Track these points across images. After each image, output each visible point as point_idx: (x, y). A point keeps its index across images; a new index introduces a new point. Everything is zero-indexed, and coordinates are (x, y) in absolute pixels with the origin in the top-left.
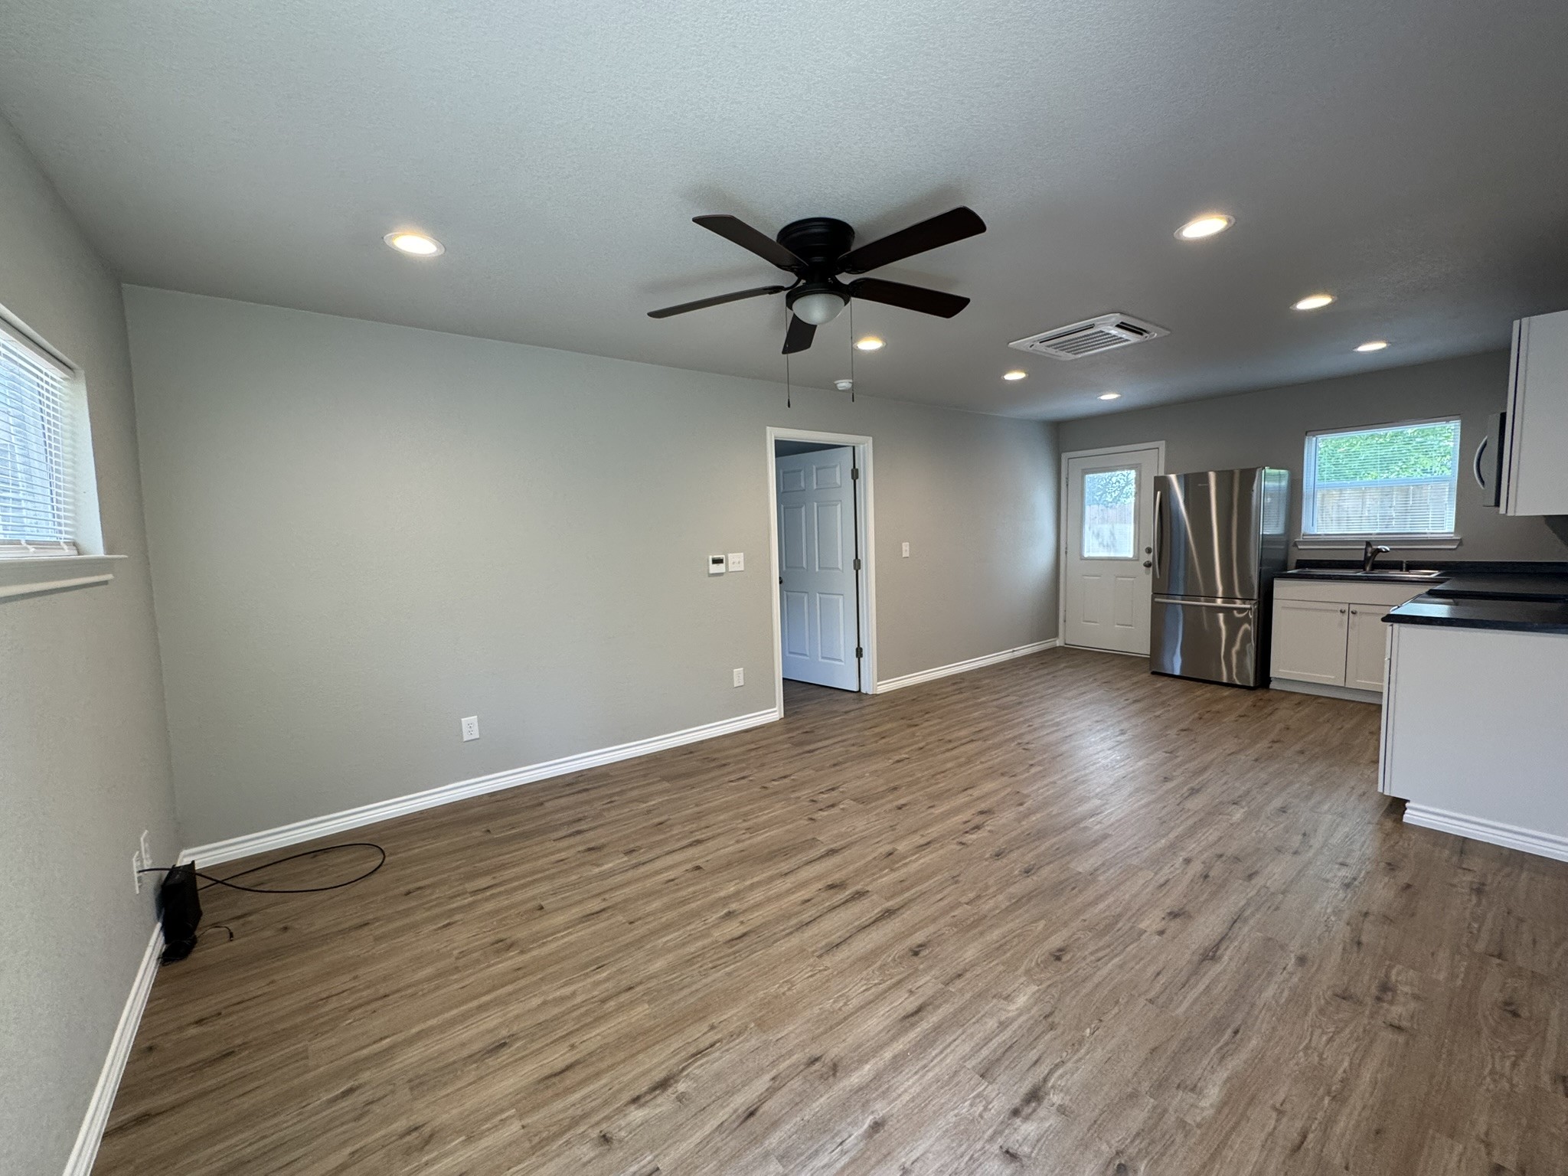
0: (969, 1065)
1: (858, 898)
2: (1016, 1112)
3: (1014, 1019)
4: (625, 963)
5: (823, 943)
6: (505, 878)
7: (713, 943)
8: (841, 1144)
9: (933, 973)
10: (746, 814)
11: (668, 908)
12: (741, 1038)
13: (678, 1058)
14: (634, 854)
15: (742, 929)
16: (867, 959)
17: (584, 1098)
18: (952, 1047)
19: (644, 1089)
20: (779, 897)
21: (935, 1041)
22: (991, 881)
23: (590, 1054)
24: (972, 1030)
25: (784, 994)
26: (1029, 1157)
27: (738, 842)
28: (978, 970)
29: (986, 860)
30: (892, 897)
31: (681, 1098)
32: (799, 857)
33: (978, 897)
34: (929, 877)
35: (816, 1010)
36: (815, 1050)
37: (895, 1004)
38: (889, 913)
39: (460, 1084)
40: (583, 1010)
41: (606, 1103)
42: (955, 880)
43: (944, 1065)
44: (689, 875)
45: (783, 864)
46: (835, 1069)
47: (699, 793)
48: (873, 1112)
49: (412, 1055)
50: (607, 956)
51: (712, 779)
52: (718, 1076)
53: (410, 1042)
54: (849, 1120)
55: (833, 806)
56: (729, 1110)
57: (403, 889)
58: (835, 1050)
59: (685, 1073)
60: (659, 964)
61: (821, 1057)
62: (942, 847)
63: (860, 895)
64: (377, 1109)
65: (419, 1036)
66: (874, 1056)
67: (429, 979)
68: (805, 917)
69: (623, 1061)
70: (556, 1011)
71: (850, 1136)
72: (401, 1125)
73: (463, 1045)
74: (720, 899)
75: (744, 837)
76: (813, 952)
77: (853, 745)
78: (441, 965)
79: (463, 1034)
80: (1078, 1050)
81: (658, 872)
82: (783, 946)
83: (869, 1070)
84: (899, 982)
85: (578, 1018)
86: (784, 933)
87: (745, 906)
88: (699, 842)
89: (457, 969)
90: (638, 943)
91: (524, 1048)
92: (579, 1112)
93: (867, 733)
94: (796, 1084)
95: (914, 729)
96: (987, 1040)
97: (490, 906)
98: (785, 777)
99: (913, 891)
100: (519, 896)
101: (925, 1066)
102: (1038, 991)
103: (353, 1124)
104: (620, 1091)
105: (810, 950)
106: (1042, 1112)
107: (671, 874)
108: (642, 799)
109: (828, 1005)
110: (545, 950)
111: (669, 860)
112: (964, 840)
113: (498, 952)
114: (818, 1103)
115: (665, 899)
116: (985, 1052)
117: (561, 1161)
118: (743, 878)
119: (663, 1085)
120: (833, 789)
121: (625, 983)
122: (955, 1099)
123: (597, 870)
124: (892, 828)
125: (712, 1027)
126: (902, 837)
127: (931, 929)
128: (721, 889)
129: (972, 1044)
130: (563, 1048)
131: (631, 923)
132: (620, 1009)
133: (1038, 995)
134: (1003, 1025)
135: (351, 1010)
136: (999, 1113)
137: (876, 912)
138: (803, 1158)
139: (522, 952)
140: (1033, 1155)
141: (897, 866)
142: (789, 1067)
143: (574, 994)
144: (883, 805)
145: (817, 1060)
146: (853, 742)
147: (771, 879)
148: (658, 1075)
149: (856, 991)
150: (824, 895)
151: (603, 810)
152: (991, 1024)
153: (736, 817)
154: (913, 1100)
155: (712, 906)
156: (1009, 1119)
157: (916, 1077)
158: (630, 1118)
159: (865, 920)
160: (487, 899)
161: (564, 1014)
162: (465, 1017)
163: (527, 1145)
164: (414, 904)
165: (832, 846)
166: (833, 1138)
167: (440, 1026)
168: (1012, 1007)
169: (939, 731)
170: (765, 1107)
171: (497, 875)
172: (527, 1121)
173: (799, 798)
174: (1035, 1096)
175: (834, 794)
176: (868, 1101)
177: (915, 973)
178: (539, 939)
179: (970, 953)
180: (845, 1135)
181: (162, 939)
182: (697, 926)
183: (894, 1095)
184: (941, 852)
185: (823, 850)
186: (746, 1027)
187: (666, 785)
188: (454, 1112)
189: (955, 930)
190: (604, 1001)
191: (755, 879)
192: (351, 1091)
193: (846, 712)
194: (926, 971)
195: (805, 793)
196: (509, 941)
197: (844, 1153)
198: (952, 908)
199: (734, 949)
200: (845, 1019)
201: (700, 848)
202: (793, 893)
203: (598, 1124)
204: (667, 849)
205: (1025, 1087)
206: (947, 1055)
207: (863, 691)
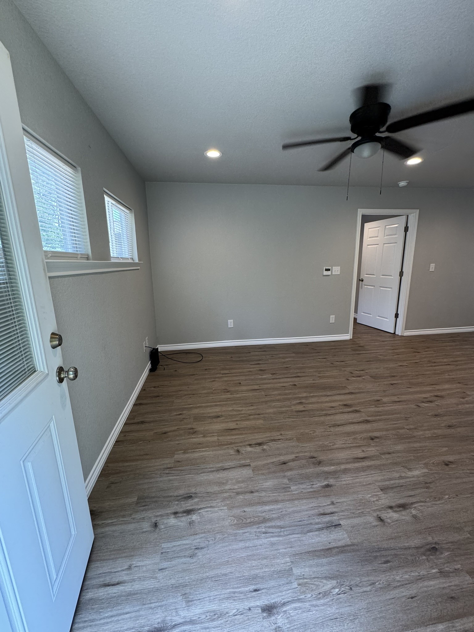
0: (377, 484)
1: (355, 412)
2: (391, 507)
3: (408, 478)
4: (259, 407)
5: (333, 423)
6: (232, 372)
7: (291, 410)
8: (312, 485)
9: (377, 448)
10: (321, 371)
11: (280, 395)
12: (290, 441)
13: (267, 439)
14: (274, 375)
15: (303, 409)
16: (348, 434)
17: (236, 439)
18: (373, 475)
19: (254, 443)
20: (322, 402)
21: (365, 470)
22: (425, 424)
23: (241, 428)
24: (385, 473)
25: (310, 434)
26: (389, 524)
27: (313, 380)
28: (400, 455)
29: (428, 416)
30: (372, 416)
31: (264, 450)
32: (336, 391)
33: (415, 428)
34: (393, 414)
35: (321, 443)
36: (315, 455)
37: (354, 452)
38: (367, 422)
39: (205, 422)
40: (243, 415)
41: (241, 442)
42: (406, 419)
43: (365, 479)
44: (291, 386)
45: (328, 392)
46: (320, 463)
47: (305, 360)
48: (328, 481)
49: (196, 411)
50: (255, 403)
51: (313, 356)
52: (278, 449)
53: (196, 408)
54: (318, 479)
55: (359, 377)
56: (278, 459)
57: (205, 368)
58: (322, 457)
59: (268, 444)
60: (271, 410)
61: (316, 457)
62: (406, 405)
63: (356, 411)
64: (185, 421)
65: (199, 407)
66: (337, 465)
67: (205, 394)
68: (329, 412)
69: (250, 433)
70: (235, 413)
71: (316, 484)
72: (189, 426)
73: (209, 413)
74: (299, 397)
75: (316, 379)
76: (328, 425)
77: (381, 355)
78: (209, 391)
79: (209, 410)
80: (436, 501)
81: (280, 383)
82: (316, 419)
83: (333, 469)
84: (360, 446)
85: (241, 417)
86: (319, 415)
87: (307, 402)
88: (299, 377)
89: (212, 393)
90: (266, 402)
91: (224, 419)
92: (233, 442)
93: (390, 351)
94: (304, 462)
95: (416, 354)
96: (390, 479)
97: (226, 379)
98: (343, 361)
99: (381, 417)
100: (235, 378)
101: (357, 477)
102: (427, 472)
103: (179, 422)
104: (246, 441)
105: (327, 423)
106: (403, 513)
107: (284, 384)
108: (283, 358)
109: (326, 443)
110: (238, 396)
111: (286, 380)
112: (420, 405)
113: (225, 392)
114: (309, 470)
115: (279, 392)
116: (387, 483)
117: (225, 451)
118: (310, 393)
119: (260, 444)
120: (363, 370)
121: (258, 412)
122: (365, 492)
123: (260, 377)
124: (384, 391)
125: (281, 434)
126: (388, 396)
127: (384, 433)
128: (301, 394)
129: (383, 478)
130: (235, 423)
131: (266, 396)
132: (255, 419)
133: (426, 474)
134: (401, 478)
135: (185, 395)
136: (383, 505)
137: (361, 419)
138: (297, 483)
139: (231, 394)
140: (392, 524)
141: (379, 406)
142: (304, 456)
143: (242, 410)
144: (384, 381)
145: (314, 458)
146: (381, 354)
147: (322, 396)
148: (259, 441)
149: (339, 443)
150: (341, 407)
151: (269, 359)
152: (397, 475)
153: (316, 372)
154: (346, 484)
155: (296, 398)
156: (386, 508)
157: (352, 478)
158: (247, 449)
159: (355, 420)
160: (226, 377)
161: (237, 415)
162: (211, 406)
163: (217, 444)
164: (207, 373)
165: (352, 391)
166: (310, 482)
167: (204, 406)
168: (410, 473)
169: (431, 357)
170: (290, 464)
171: (231, 371)
172: (219, 438)
173: (345, 370)
174: (403, 506)
175: (362, 372)
176: (328, 477)
177: (369, 445)
178: (237, 392)
179: (399, 447)
180: (315, 483)
181: (150, 366)
182: (288, 403)
183: (339, 480)
184: (405, 406)
185: (347, 391)
186: (293, 439)
187: (294, 355)
188: (202, 428)
189: (396, 437)
190: (250, 415)
191: (315, 394)
192: (181, 414)
193: (383, 341)
194: (373, 446)
195: (349, 369)
196: (228, 390)
197: (311, 488)
198: (399, 428)
199: (298, 414)
200: (331, 450)
201: (298, 379)
202: (328, 403)
203: (237, 446)
204: (286, 376)
205: (402, 501)
206: (369, 477)
207: (397, 333)
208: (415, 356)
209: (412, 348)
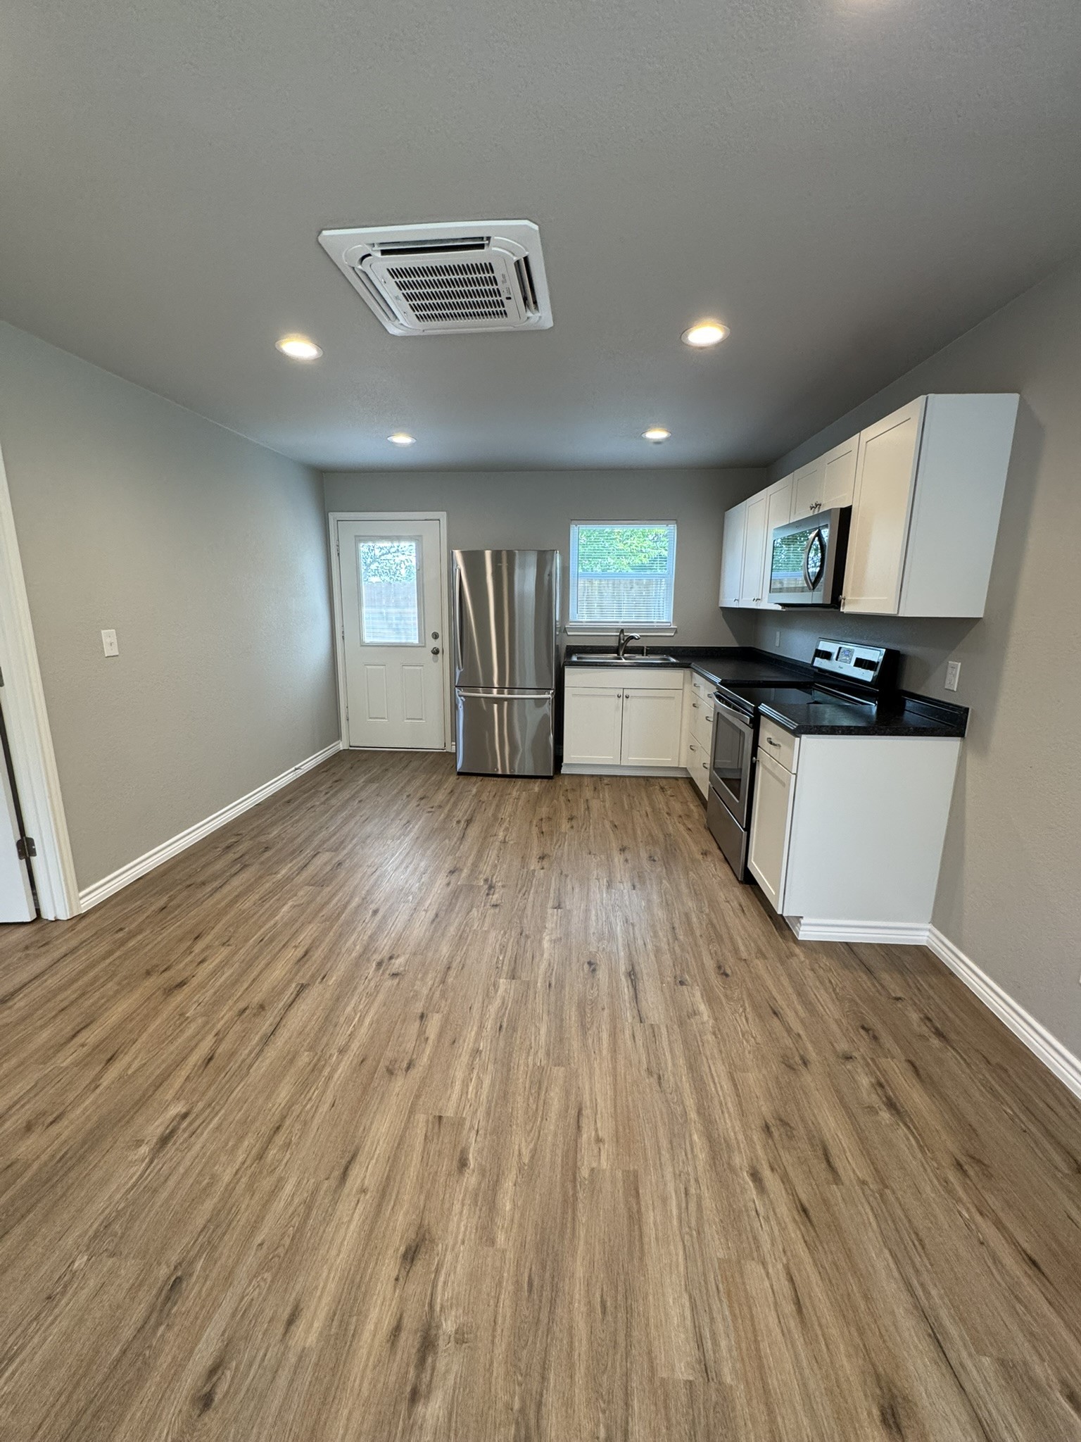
95: (181, 996)
169: (232, 985)
207: (48, 914)
208: (182, 1017)
209: (148, 973)
